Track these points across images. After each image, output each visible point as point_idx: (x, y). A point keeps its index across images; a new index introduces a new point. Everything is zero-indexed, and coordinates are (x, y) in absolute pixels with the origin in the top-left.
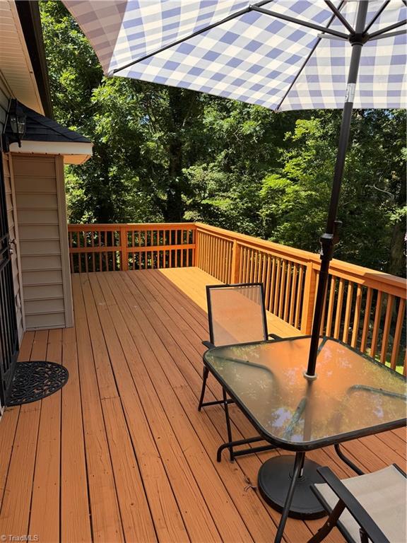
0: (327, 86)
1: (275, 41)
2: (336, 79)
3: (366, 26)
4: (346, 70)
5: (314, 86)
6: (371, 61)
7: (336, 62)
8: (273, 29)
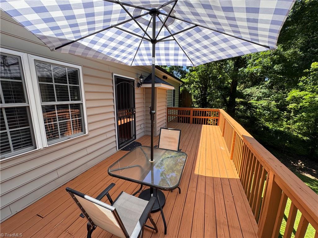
0: (145, 57)
1: (129, 42)
2: (148, 55)
3: (156, 36)
4: (151, 52)
5: (141, 58)
6: (158, 49)
7: (147, 49)
8: (128, 37)
